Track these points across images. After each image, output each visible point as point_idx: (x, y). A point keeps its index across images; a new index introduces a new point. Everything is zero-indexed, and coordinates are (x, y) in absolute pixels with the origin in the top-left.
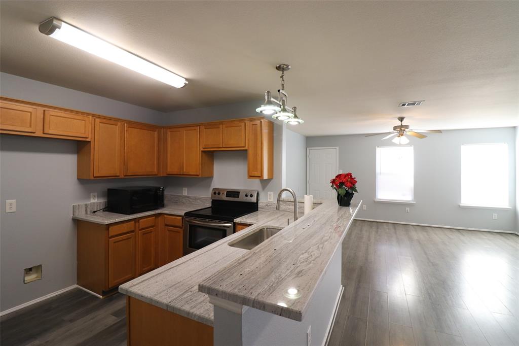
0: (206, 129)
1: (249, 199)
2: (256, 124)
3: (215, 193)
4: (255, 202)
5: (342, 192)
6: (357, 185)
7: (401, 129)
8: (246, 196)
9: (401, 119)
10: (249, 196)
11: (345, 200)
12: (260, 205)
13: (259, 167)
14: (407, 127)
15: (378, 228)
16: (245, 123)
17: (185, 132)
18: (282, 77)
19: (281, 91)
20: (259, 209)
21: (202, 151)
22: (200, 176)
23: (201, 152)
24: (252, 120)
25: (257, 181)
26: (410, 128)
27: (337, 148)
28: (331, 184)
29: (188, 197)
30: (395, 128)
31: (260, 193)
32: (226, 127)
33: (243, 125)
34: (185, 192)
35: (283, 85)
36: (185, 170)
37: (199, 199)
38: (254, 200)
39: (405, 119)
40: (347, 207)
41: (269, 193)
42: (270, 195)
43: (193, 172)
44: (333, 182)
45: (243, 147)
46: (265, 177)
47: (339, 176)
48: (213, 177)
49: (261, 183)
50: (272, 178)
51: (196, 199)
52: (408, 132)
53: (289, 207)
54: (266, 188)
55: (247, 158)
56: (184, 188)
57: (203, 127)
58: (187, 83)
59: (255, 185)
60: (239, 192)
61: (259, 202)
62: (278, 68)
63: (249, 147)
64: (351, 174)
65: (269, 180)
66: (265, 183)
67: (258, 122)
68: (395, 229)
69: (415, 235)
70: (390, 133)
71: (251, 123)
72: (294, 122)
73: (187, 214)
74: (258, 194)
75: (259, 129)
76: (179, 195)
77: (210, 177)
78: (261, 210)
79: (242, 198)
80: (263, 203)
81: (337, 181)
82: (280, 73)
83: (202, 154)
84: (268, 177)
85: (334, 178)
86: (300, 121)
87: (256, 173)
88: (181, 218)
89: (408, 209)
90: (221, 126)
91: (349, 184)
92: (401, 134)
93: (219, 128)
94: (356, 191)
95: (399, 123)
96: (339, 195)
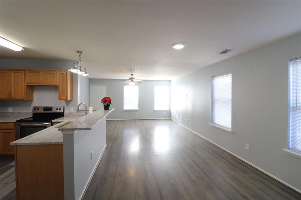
0: (29, 73)
1: (59, 111)
2: (64, 73)
3: (35, 109)
4: (62, 112)
5: (106, 104)
6: (111, 101)
7: (132, 79)
8: (57, 109)
9: (132, 75)
10: (59, 110)
11: (107, 108)
12: (65, 113)
13: (65, 94)
14: (134, 78)
15: (124, 122)
16: (57, 72)
17: (12, 73)
18: (80, 56)
19: (79, 62)
20: (64, 116)
21: (27, 85)
22: (25, 100)
23: (25, 86)
24: (61, 71)
25: (63, 101)
26: (135, 79)
27: (106, 85)
28: (101, 102)
29: (13, 113)
30: (130, 78)
31: (65, 108)
32: (45, 73)
33: (56, 73)
34: (10, 110)
35: (80, 60)
36: (12, 96)
37: (22, 113)
38: (62, 111)
39: (133, 75)
40: (108, 111)
41: (70, 107)
42: (71, 108)
43: (19, 97)
44: (102, 101)
45: (56, 84)
46: (69, 99)
47: (104, 98)
48: (33, 100)
49: (66, 102)
50: (72, 100)
51: (20, 113)
52: (134, 80)
53: (81, 113)
54: (69, 105)
55: (58, 89)
56: (9, 108)
57: (28, 72)
58: (23, 49)
59: (63, 103)
60: (52, 108)
61: (65, 112)
62: (78, 52)
63: (59, 85)
64: (109, 97)
65: (71, 101)
66: (68, 102)
67: (65, 73)
68: (131, 122)
69: (138, 123)
70: (128, 80)
71: (61, 73)
72: (85, 75)
73: (17, 121)
74: (64, 108)
75: (65, 76)
76: (5, 112)
77: (31, 100)
78: (66, 116)
79: (54, 111)
80: (67, 112)
81: (104, 100)
82: (79, 54)
83: (26, 87)
84: (70, 99)
85: (103, 99)
86: (88, 75)
87: (64, 97)
88: (13, 124)
89: (136, 113)
90: (41, 72)
91: (108, 101)
92: (132, 81)
93: (39, 73)
94: (111, 104)
95: (131, 77)
96: (104, 106)
